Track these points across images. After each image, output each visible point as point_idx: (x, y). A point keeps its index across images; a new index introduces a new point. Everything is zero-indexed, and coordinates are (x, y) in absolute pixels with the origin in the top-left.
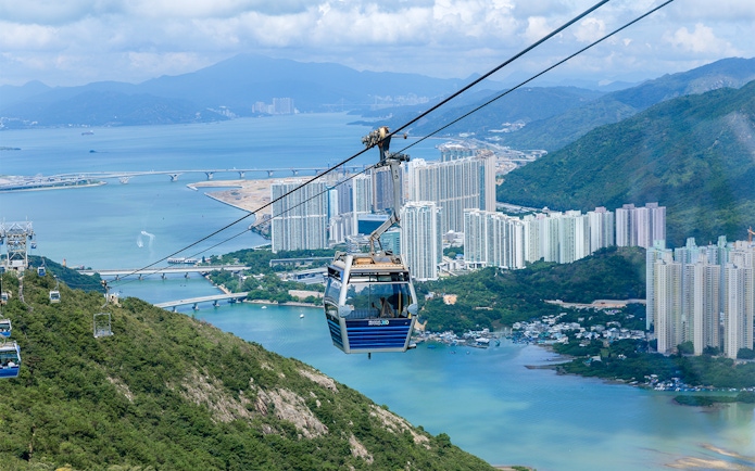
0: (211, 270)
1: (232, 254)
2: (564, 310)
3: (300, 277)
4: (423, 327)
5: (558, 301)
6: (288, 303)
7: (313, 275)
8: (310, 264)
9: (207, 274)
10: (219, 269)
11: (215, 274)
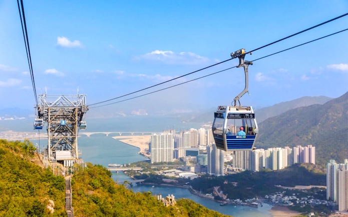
0: (127, 169)
1: (134, 163)
2: (285, 190)
3: (165, 173)
4: (226, 197)
5: (280, 186)
6: (162, 185)
7: (171, 172)
8: (167, 168)
9: (125, 171)
10: (131, 169)
11: (128, 171)
